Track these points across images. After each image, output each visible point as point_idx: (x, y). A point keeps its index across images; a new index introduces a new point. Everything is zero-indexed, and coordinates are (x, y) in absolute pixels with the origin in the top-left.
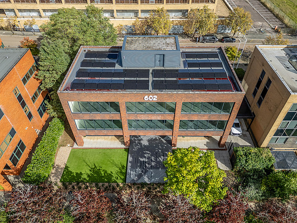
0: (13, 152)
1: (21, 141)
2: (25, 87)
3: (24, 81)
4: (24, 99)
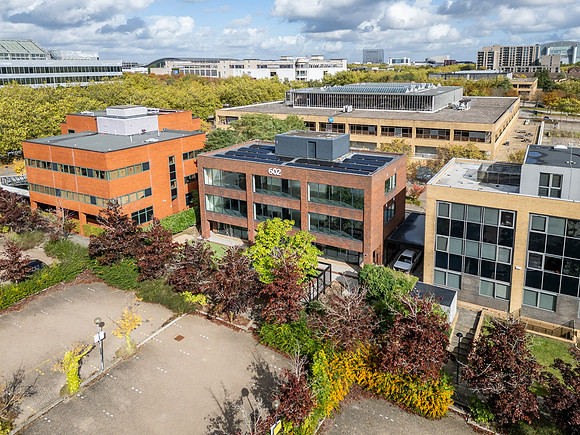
0: (138, 210)
1: (151, 207)
3: (185, 156)
4: (176, 171)
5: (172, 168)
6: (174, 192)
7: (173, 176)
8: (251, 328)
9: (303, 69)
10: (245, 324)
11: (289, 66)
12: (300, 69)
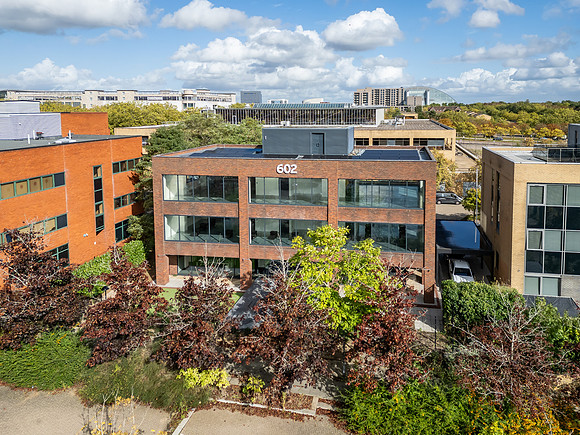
2: (114, 177)
3: (116, 168)
4: (103, 189)
5: (98, 184)
7: (99, 197)
8: (320, 411)
9: (191, 102)
10: (308, 406)
11: (174, 99)
12: (188, 102)
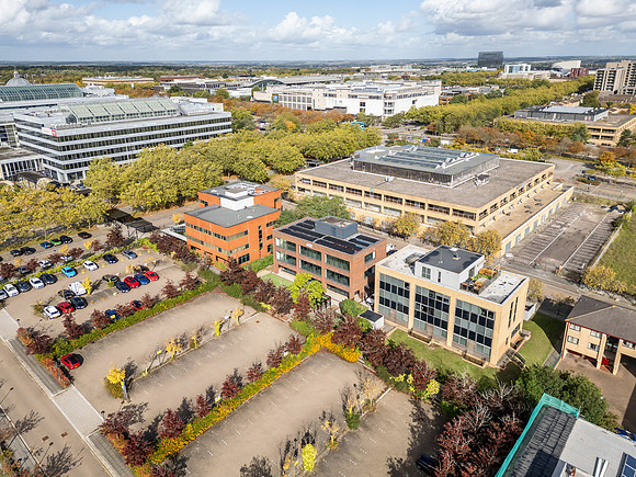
0: (241, 256)
1: (249, 254)
3: (268, 225)
4: (262, 234)
5: (260, 232)
6: (261, 245)
7: (260, 237)
